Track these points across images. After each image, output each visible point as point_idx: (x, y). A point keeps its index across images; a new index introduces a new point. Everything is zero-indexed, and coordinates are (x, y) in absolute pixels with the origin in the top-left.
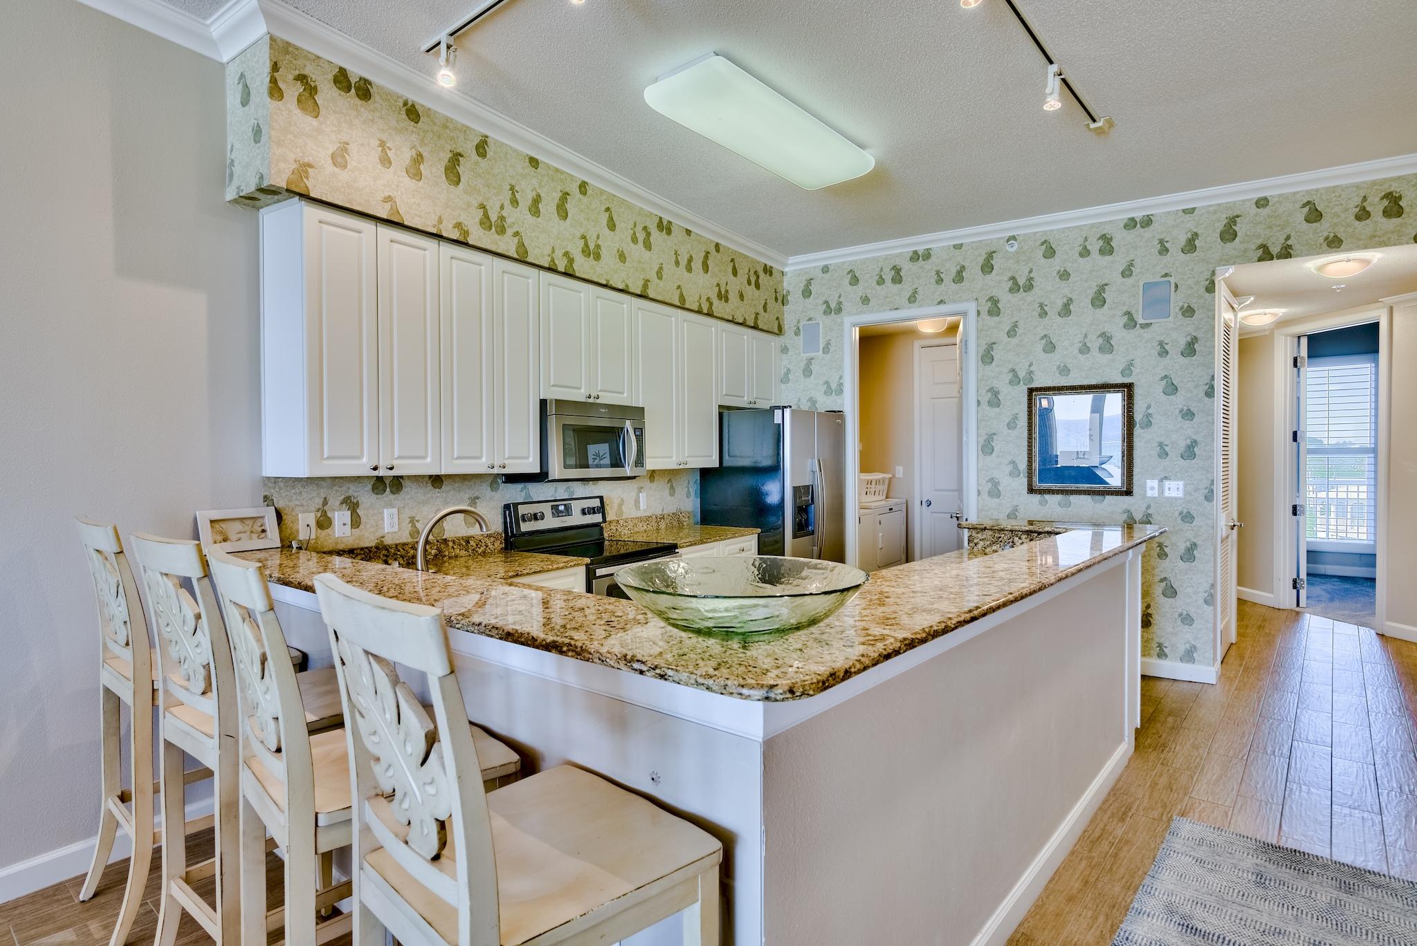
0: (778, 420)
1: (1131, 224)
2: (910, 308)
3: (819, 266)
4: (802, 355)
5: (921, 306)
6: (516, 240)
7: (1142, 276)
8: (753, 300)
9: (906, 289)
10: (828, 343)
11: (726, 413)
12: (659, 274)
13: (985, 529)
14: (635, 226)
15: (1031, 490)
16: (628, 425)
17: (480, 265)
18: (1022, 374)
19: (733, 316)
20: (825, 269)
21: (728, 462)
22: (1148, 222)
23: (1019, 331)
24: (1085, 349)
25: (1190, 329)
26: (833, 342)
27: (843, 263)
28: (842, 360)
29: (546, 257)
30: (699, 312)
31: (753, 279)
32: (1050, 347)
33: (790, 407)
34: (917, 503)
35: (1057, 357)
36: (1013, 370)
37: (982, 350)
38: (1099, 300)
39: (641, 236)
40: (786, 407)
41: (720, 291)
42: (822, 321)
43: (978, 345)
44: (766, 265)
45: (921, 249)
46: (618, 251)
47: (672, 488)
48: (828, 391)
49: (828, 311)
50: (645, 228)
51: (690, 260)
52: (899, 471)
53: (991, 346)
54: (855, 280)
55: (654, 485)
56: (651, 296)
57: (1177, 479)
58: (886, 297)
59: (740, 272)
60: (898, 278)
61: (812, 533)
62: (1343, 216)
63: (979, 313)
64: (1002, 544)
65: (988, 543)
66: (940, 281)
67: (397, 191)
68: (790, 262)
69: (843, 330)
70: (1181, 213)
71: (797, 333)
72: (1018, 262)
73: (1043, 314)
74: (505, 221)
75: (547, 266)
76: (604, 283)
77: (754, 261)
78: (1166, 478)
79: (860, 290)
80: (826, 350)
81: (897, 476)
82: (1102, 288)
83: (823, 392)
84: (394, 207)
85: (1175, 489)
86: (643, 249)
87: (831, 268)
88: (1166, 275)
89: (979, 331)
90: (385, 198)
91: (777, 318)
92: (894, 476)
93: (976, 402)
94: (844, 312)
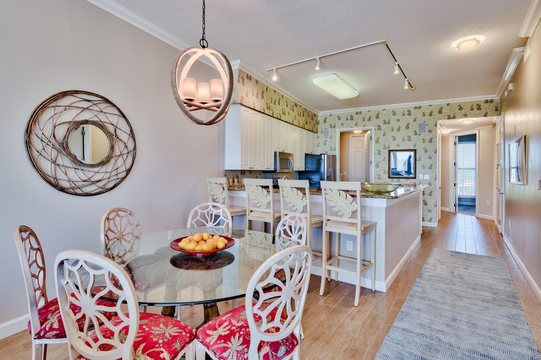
1: (416, 108)
2: (355, 127)
3: (329, 114)
4: (323, 139)
5: (358, 127)
6: (272, 111)
7: (419, 121)
8: (312, 124)
9: (354, 122)
10: (331, 136)
12: (295, 118)
14: (291, 105)
15: (389, 177)
16: (290, 159)
17: (265, 118)
18: (387, 146)
19: (308, 129)
20: (331, 115)
21: (307, 169)
22: (420, 107)
23: (386, 135)
24: (404, 140)
25: (431, 136)
26: (333, 136)
27: (336, 114)
28: (336, 141)
29: (277, 115)
30: (302, 128)
31: (312, 118)
32: (394, 139)
35: (396, 142)
36: (384, 145)
37: (376, 139)
38: (407, 127)
39: (292, 108)
41: (306, 122)
42: (330, 130)
43: (375, 138)
44: (315, 114)
45: (359, 111)
46: (288, 112)
48: (331, 150)
49: (331, 127)
50: (293, 106)
51: (301, 113)
53: (378, 138)
54: (339, 119)
56: (294, 124)
57: (427, 174)
58: (348, 124)
59: (310, 116)
60: (352, 119)
62: (467, 109)
66: (364, 120)
67: (255, 101)
68: (320, 113)
69: (336, 132)
70: (428, 106)
71: (322, 133)
72: (386, 116)
73: (393, 130)
74: (270, 107)
75: (277, 117)
76: (286, 121)
77: (312, 113)
78: (425, 174)
79: (341, 121)
80: (331, 138)
82: (408, 124)
84: (255, 105)
85: (427, 177)
86: (292, 111)
87: (332, 115)
88: (425, 122)
89: (375, 134)
90: (253, 103)
91: (317, 128)
93: (374, 154)
94: (336, 127)
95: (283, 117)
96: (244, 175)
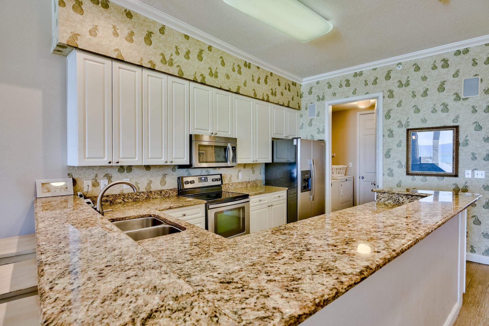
0: (295, 143)
1: (458, 53)
2: (353, 96)
3: (315, 82)
4: (308, 118)
5: (358, 95)
6: (178, 68)
7: (462, 77)
8: (287, 96)
9: (352, 88)
10: (319, 113)
11: (275, 141)
12: (245, 84)
13: (385, 192)
14: (234, 64)
15: (408, 174)
16: (229, 146)
17: (162, 79)
18: (404, 123)
19: (278, 102)
20: (318, 83)
21: (276, 160)
22: (466, 51)
23: (403, 104)
24: (434, 111)
25: (488, 100)
26: (321, 112)
27: (325, 80)
28: (324, 119)
29: (192, 76)
30: (263, 100)
31: (287, 87)
32: (417, 111)
33: (300, 138)
34: (358, 177)
35: (421, 115)
36: (400, 121)
37: (385, 113)
38: (441, 89)
39: (237, 69)
40: (298, 138)
41: (272, 92)
42: (316, 103)
43: (383, 111)
44: (293, 82)
45: (358, 71)
46: (226, 75)
47: (253, 170)
48: (319, 132)
49: (319, 99)
50: (238, 66)
51: (259, 79)
52: (351, 165)
53: (389, 111)
54: (330, 86)
55: (246, 170)
56: (241, 93)
57: (481, 170)
58: (343, 92)
59: (281, 84)
60: (348, 84)
61: (310, 190)
63: (384, 97)
64: (393, 200)
65: (386, 199)
66: (366, 84)
67: (121, 47)
68: (303, 80)
69: (325, 107)
70: (484, 46)
71: (306, 109)
72: (402, 74)
73: (414, 96)
74: (173, 61)
75: (192, 79)
76: (219, 87)
77: (287, 80)
78: (476, 169)
79: (332, 90)
80: (318, 115)
81: (350, 166)
82: (443, 83)
83: (317, 132)
84: (120, 53)
85: (480, 174)
86: (237, 74)
87: (320, 82)
88: (476, 75)
89: (384, 105)
90: (115, 49)
91: (298, 103)
92: (348, 166)
93: (383, 136)
94: (325, 100)
95: (209, 80)
96: (127, 172)
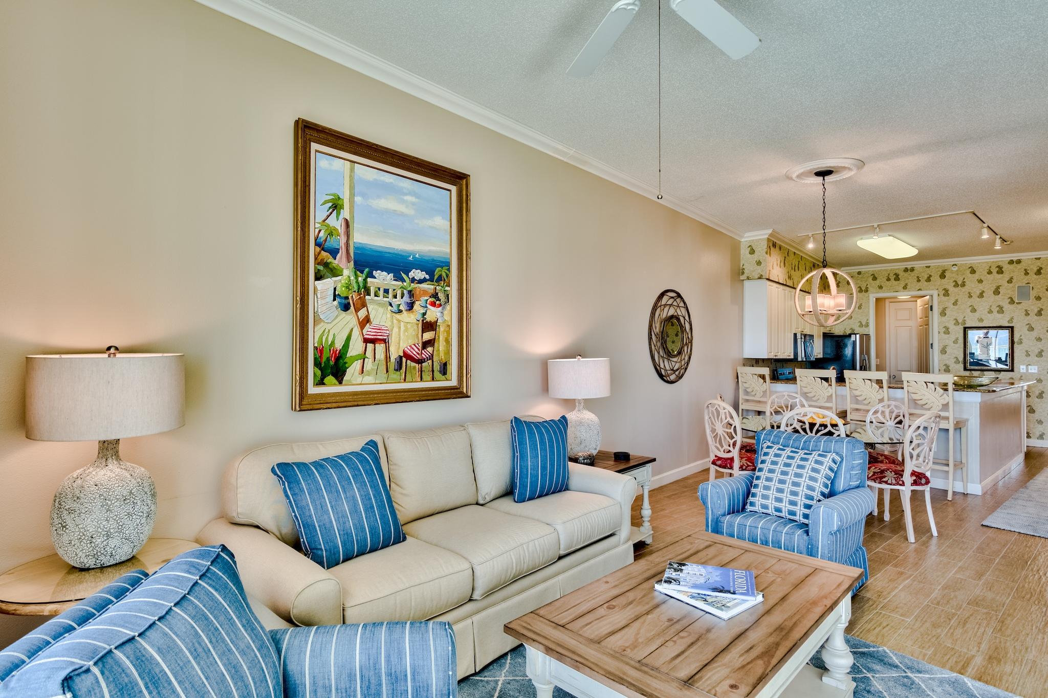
1: (1011, 262)
2: (903, 291)
3: (856, 272)
5: (908, 290)
7: (1016, 284)
9: (902, 283)
10: (861, 305)
15: (965, 369)
18: (960, 321)
20: (859, 274)
22: (1019, 262)
23: (959, 303)
24: (990, 312)
25: (1040, 305)
26: (863, 304)
27: (869, 271)
28: (868, 311)
32: (974, 310)
35: (977, 315)
36: (956, 319)
37: (940, 310)
38: (997, 292)
43: (938, 307)
45: (909, 267)
48: (861, 325)
49: (861, 291)
53: (945, 309)
54: (875, 278)
57: (1034, 365)
58: (891, 286)
60: (897, 278)
63: (939, 295)
66: (919, 281)
69: (869, 299)
70: (1034, 259)
72: (958, 275)
73: (970, 296)
78: (1029, 365)
79: (877, 282)
80: (859, 308)
82: (998, 287)
83: (858, 326)
85: (1033, 369)
87: (862, 273)
88: (1028, 283)
89: (939, 303)
93: (937, 333)
94: (869, 292)
